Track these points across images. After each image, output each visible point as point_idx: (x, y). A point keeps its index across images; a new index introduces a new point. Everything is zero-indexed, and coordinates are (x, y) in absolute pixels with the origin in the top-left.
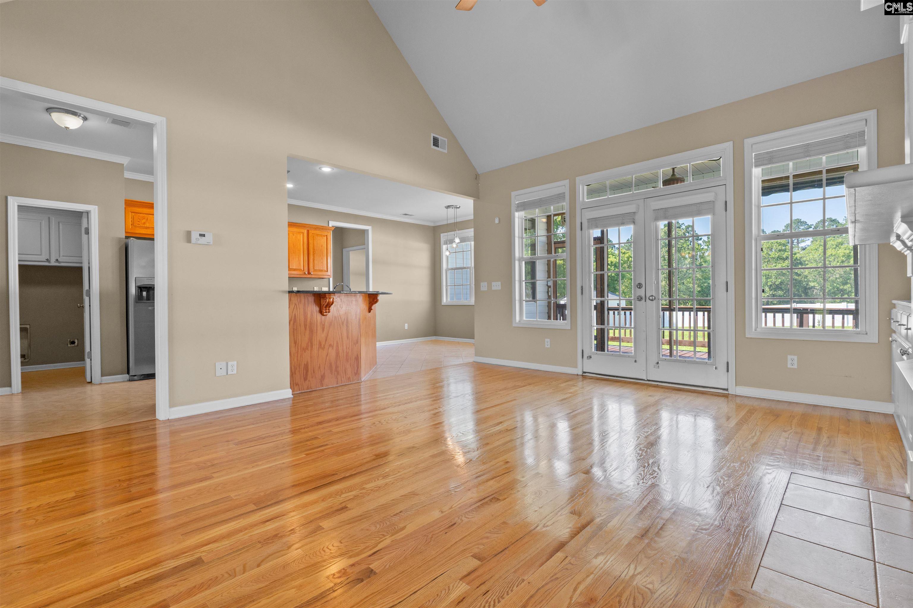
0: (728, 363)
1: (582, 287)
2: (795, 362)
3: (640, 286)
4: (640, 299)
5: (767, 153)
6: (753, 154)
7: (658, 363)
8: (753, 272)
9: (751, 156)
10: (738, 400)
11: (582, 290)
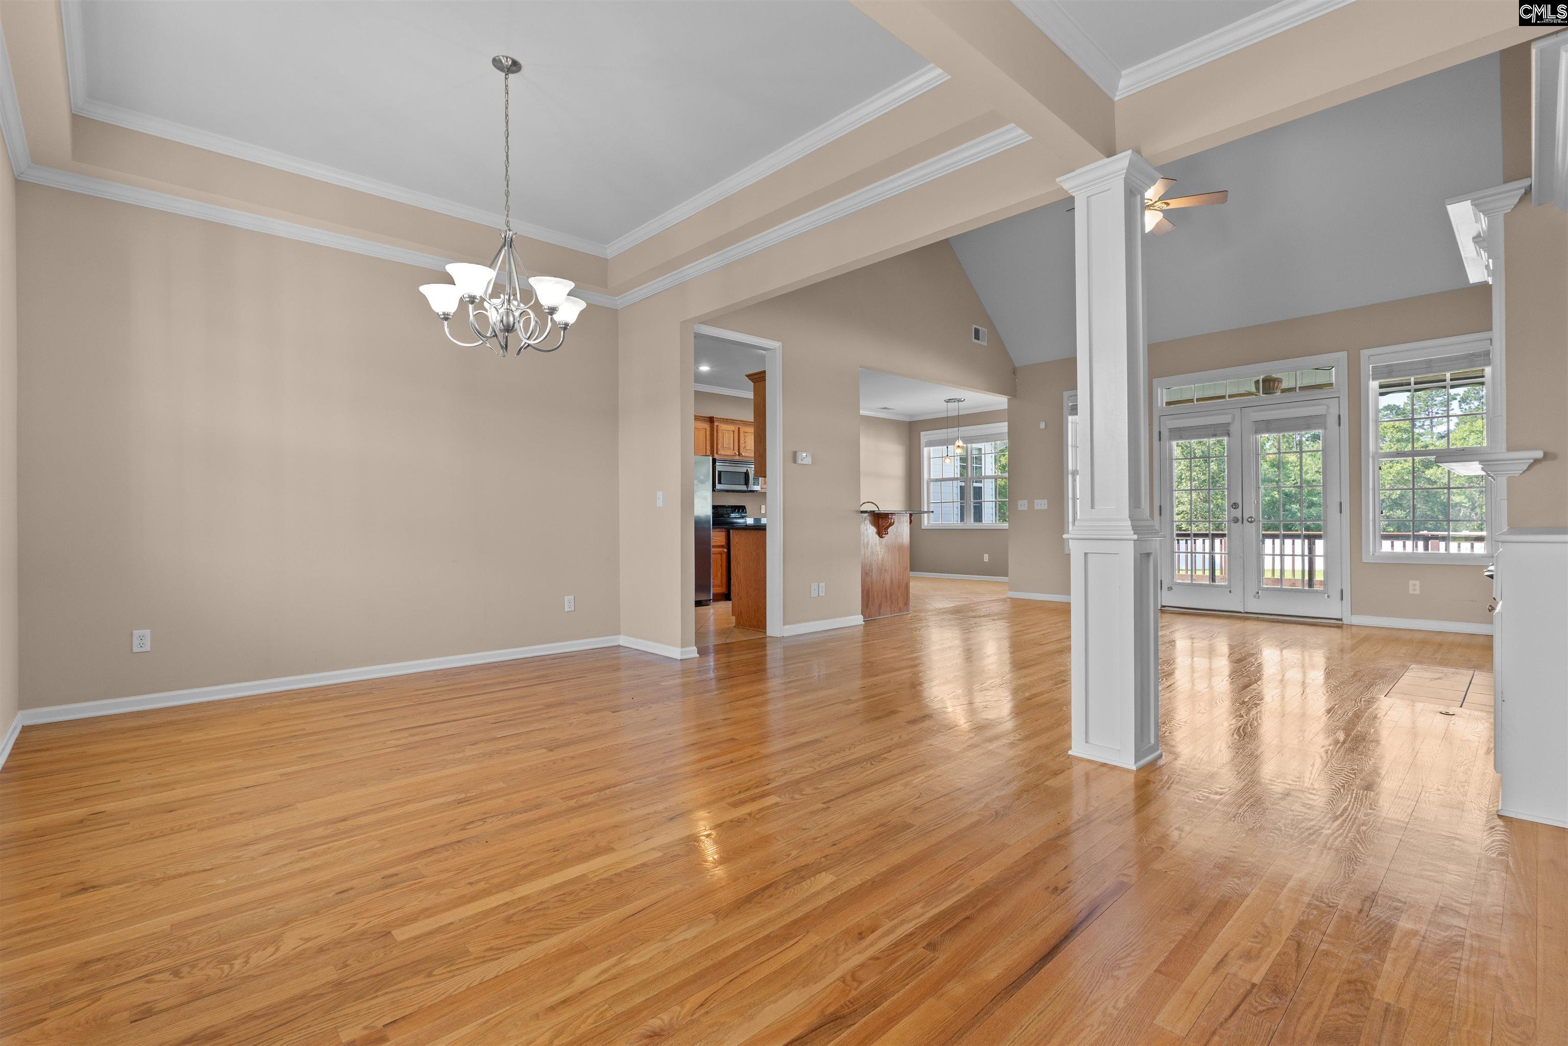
0: (1342, 591)
1: (1160, 506)
2: (1418, 587)
3: (1235, 506)
4: (1236, 520)
5: (1387, 366)
6: (1371, 366)
7: (1258, 593)
8: (1371, 492)
9: (1368, 368)
10: (1354, 630)
11: (1160, 510)
